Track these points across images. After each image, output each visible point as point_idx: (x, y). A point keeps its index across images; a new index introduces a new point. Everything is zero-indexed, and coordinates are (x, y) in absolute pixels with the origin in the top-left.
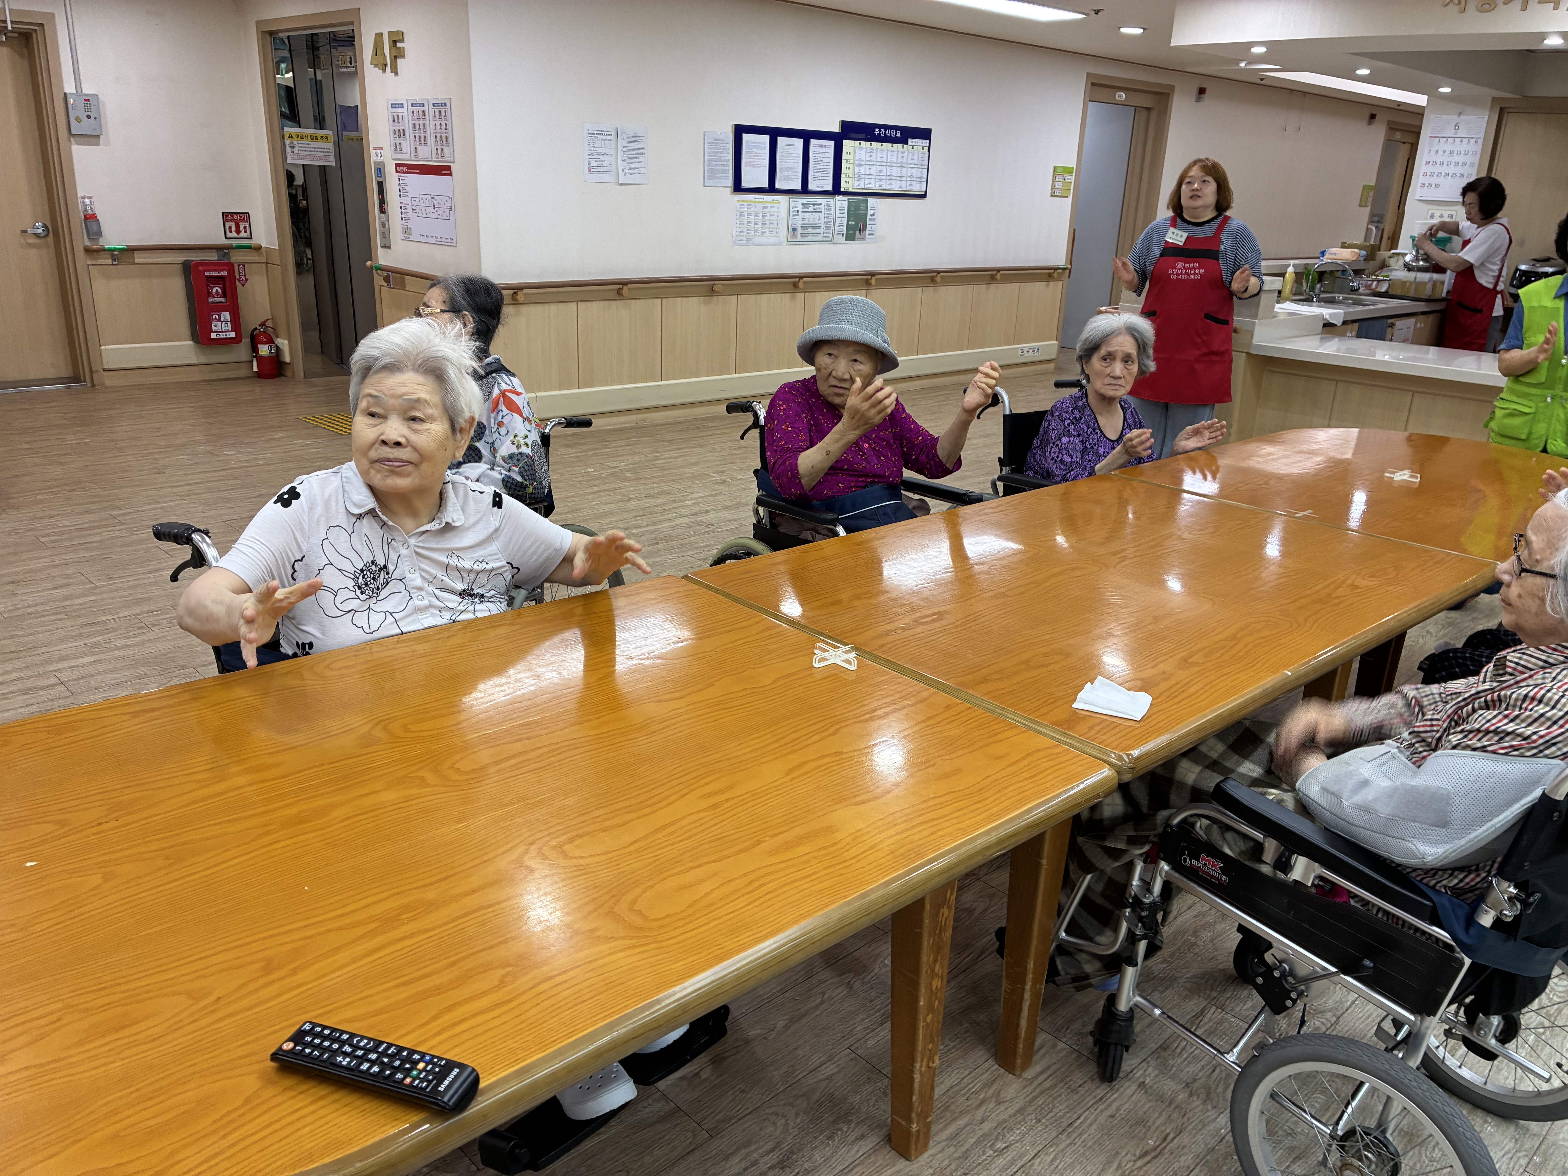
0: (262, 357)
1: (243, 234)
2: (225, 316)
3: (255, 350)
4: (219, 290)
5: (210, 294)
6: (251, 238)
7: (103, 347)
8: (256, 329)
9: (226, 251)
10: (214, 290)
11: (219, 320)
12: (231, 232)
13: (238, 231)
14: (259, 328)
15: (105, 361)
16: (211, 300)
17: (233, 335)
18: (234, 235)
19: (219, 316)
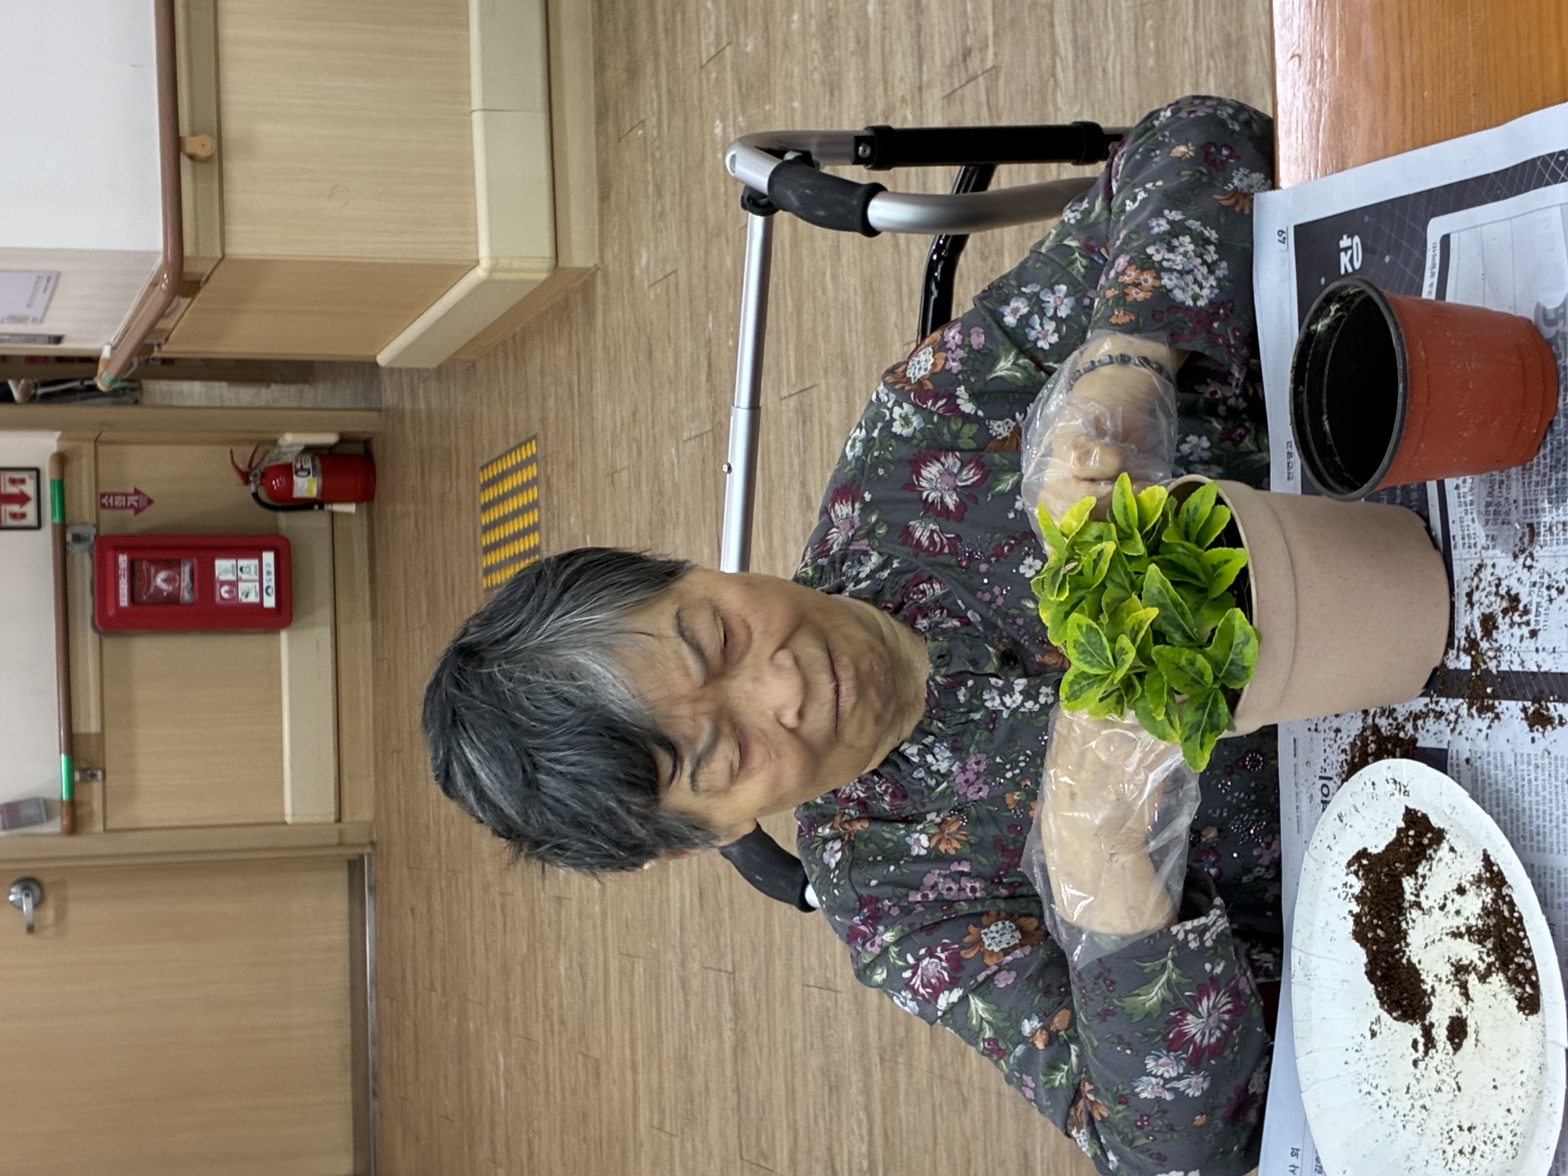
0: (323, 490)
1: (29, 488)
2: (226, 571)
3: (306, 505)
4: (162, 575)
5: (173, 599)
6: (37, 471)
7: (288, 819)
8: (255, 495)
9: (69, 537)
10: (164, 586)
11: (234, 584)
12: (23, 516)
13: (22, 499)
14: (252, 488)
15: (318, 819)
16: (186, 596)
17: (269, 557)
18: (30, 509)
19: (223, 583)
